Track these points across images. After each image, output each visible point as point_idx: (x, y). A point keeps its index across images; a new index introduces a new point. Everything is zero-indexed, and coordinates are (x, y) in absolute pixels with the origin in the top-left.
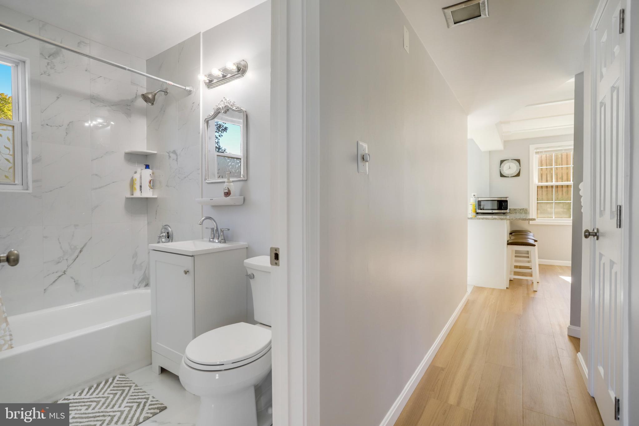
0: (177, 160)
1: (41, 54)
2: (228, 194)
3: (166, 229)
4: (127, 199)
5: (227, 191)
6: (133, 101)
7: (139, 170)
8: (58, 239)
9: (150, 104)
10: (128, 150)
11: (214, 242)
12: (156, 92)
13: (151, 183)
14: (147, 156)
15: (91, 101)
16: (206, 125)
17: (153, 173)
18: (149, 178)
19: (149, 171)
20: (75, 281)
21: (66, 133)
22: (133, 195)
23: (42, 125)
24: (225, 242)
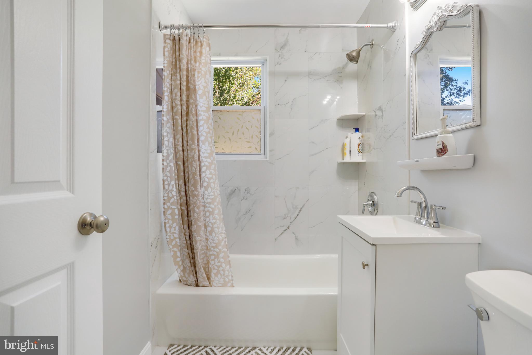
0: (382, 118)
1: (276, 49)
2: (442, 151)
3: (372, 196)
4: (339, 164)
5: (441, 147)
6: (344, 68)
7: (349, 134)
8: (285, 199)
9: (355, 63)
10: (339, 116)
11: (421, 223)
12: (361, 47)
13: (360, 147)
14: (358, 119)
15: (309, 77)
16: (413, 60)
17: (362, 137)
18: (358, 142)
19: (358, 135)
20: (295, 237)
21: (291, 108)
22: (343, 160)
23: (275, 105)
24: (439, 227)
